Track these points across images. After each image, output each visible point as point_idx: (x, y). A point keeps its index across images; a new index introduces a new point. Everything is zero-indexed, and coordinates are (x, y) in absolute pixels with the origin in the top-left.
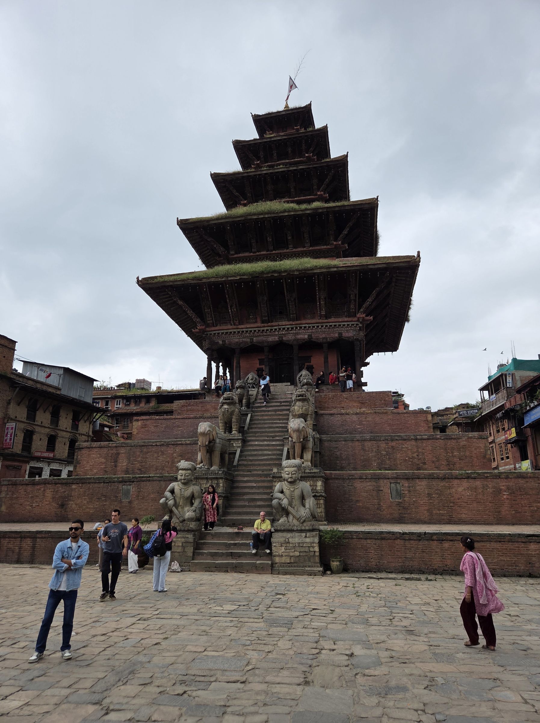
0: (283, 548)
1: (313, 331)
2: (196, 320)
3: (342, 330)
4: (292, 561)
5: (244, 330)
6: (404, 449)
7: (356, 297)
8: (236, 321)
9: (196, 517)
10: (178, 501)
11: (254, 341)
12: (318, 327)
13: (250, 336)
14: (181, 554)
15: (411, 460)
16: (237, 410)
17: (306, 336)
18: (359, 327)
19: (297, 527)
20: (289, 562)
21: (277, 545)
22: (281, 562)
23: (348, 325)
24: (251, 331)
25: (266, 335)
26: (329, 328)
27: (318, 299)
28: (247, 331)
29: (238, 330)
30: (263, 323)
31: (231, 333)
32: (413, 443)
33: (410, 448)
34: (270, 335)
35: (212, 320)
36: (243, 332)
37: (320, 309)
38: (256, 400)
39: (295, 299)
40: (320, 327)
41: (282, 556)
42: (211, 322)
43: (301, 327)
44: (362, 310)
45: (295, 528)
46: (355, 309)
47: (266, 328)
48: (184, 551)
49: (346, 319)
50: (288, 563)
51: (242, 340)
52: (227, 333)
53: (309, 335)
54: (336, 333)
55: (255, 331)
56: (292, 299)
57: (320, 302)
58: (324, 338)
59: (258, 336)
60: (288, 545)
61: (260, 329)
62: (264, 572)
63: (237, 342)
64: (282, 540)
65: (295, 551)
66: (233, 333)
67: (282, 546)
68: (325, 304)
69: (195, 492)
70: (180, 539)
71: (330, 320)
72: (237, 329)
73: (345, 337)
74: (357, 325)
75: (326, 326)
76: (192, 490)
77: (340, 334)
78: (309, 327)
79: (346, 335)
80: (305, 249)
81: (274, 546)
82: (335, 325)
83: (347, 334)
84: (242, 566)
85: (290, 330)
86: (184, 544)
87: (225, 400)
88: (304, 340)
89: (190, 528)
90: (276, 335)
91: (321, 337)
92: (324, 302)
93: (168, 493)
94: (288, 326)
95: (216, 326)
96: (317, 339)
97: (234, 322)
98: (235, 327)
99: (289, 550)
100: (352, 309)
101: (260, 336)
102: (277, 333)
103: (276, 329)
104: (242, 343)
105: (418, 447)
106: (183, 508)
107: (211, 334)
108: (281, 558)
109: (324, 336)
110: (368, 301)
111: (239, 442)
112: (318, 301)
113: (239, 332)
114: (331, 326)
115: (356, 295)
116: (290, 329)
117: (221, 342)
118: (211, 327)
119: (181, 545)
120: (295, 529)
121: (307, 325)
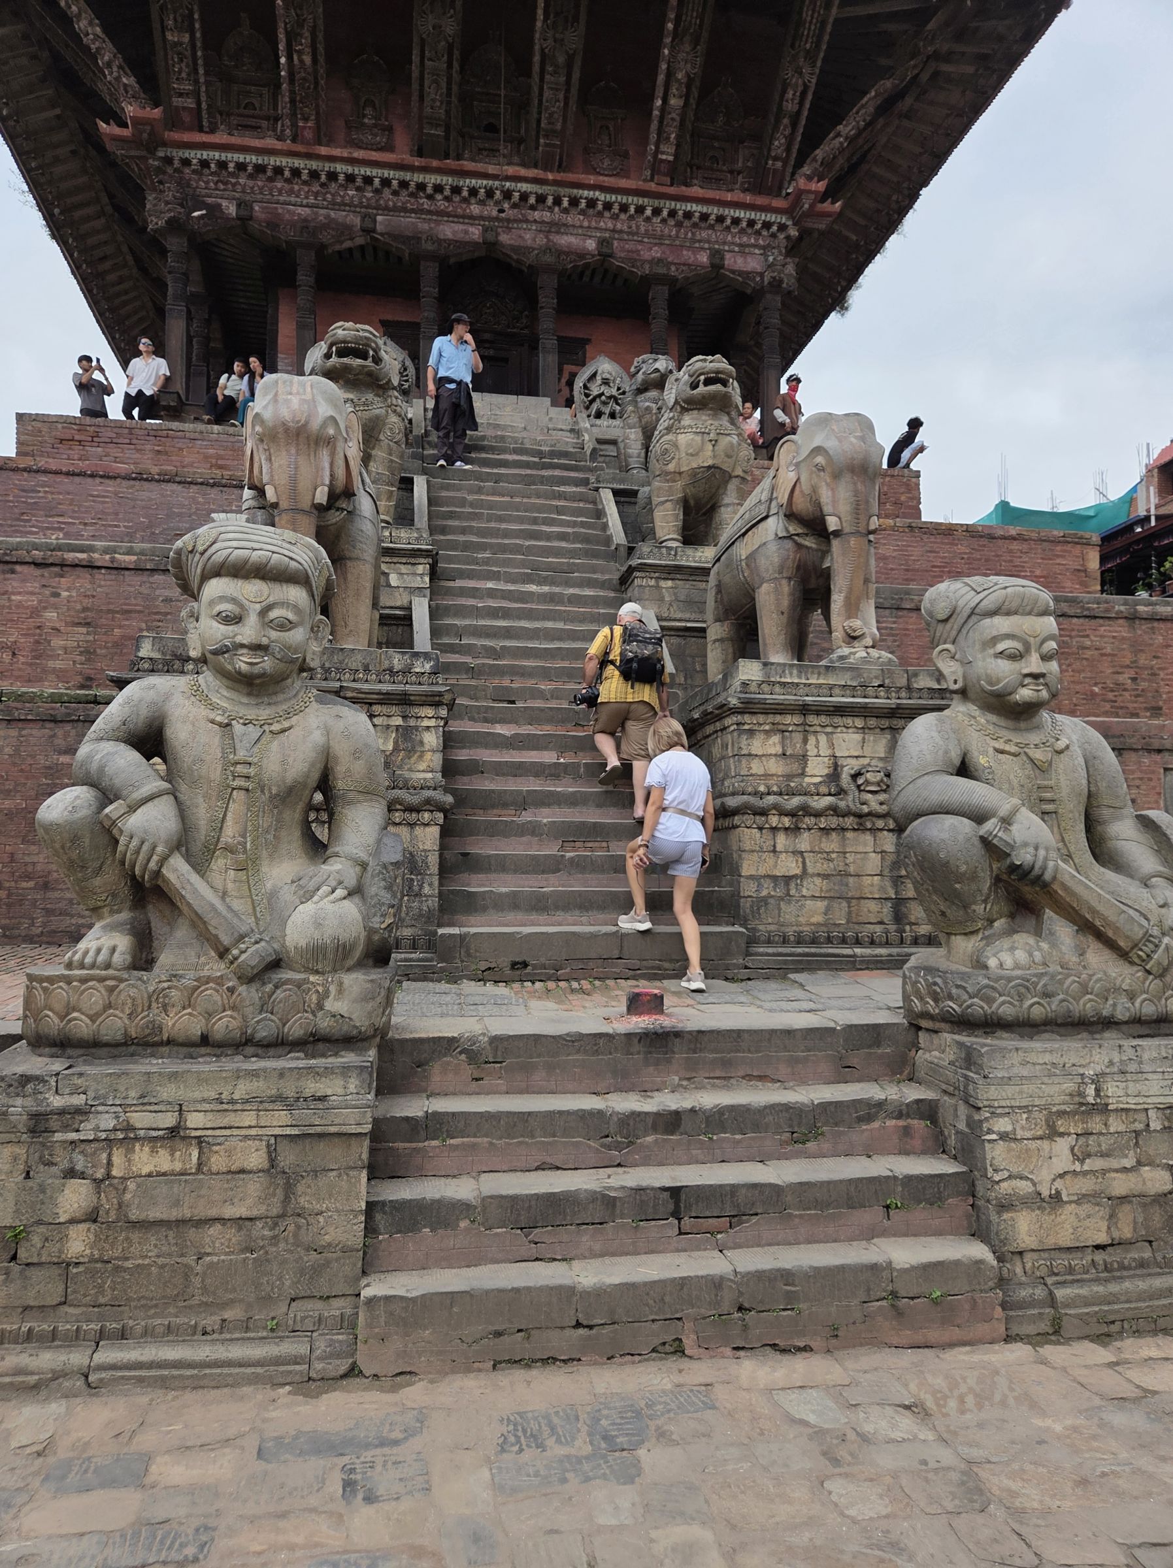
0: (1062, 1146)
1: (619, 226)
2: (118, 79)
3: (724, 243)
4: (1127, 1233)
5: (339, 167)
6: (1088, 654)
7: (801, 104)
8: (306, 119)
9: (371, 931)
10: (202, 813)
11: (379, 228)
12: (640, 210)
13: (361, 205)
14: (261, 1231)
15: (1111, 695)
16: (393, 419)
17: (591, 245)
18: (788, 238)
19: (1132, 997)
20: (1102, 1238)
21: (1020, 1125)
22: (1051, 1242)
23: (751, 223)
24: (368, 180)
25: (429, 212)
26: (679, 225)
27: (661, 78)
28: (350, 178)
29: (314, 165)
30: (420, 153)
31: (278, 171)
32: (1121, 629)
33: (1108, 650)
34: (448, 215)
35: (196, 94)
36: (333, 176)
37: (660, 132)
39: (569, 66)
40: (648, 212)
41: (1056, 1197)
43: (574, 202)
44: (806, 170)
45: (1122, 1009)
46: (785, 162)
47: (432, 179)
48: (289, 1211)
49: (748, 198)
50: (1098, 1247)
51: (327, 216)
52: (260, 169)
53: (602, 242)
54: (703, 249)
55: (386, 182)
56: (561, 59)
57: (665, 100)
58: (655, 264)
59: (395, 209)
60: (1096, 1124)
61: (408, 176)
62: (956, 1333)
63: (305, 220)
64: (1057, 1092)
65: (1139, 1163)
66: (287, 173)
67: (1053, 1134)
68: (685, 109)
69: (341, 749)
70: (248, 1119)
71: (683, 190)
72: (309, 156)
73: (733, 272)
74: (782, 227)
75: (673, 213)
76: (318, 737)
77: (717, 256)
78: (608, 206)
79: (736, 262)
81: (1004, 1136)
82: (704, 217)
83: (740, 260)
84: (790, 1297)
85: (533, 208)
86: (288, 1157)
87: (341, 354)
88: (582, 255)
89: (324, 1024)
90: (472, 217)
91: (646, 255)
92: (681, 102)
93: (108, 747)
94: (525, 187)
95: (212, 131)
96: (633, 262)
97: (294, 125)
98: (299, 148)
99: (1104, 1155)
100: (776, 159)
101: (404, 209)
102: (475, 209)
103: (473, 192)
104: (324, 227)
105: (1137, 648)
106: (247, 867)
107: (186, 162)
108: (1047, 1219)
109: (656, 253)
110: (838, 135)
111: (420, 569)
112: (660, 91)
113: (314, 175)
114: (688, 215)
115: (804, 93)
116: (532, 200)
117: (231, 209)
118: (190, 129)
119: (256, 1158)
120: (1121, 1014)
121: (601, 196)
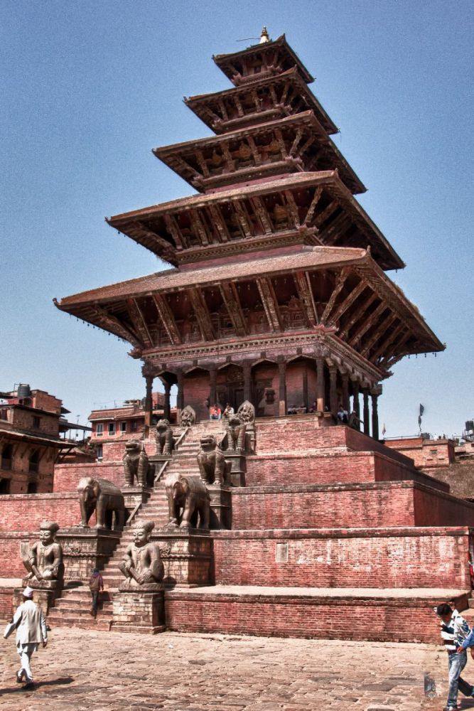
1: (266, 348)
3: (301, 345)
4: (129, 620)
5: (186, 350)
7: (311, 303)
8: (176, 339)
9: (53, 575)
11: (199, 363)
12: (271, 342)
13: (193, 358)
17: (259, 355)
18: (321, 340)
20: (126, 620)
21: (117, 604)
22: (119, 620)
23: (308, 338)
24: (194, 351)
25: (212, 356)
26: (285, 343)
27: (265, 308)
28: (189, 352)
29: (179, 351)
30: (207, 341)
31: (171, 354)
32: (330, 495)
33: (326, 501)
34: (217, 355)
35: (149, 340)
36: (184, 352)
37: (271, 320)
38: (181, 442)
39: (239, 310)
40: (274, 342)
41: (121, 614)
42: (148, 342)
43: (251, 344)
44: (322, 318)
46: (314, 318)
47: (210, 348)
50: (125, 622)
51: (185, 363)
52: (166, 355)
53: (262, 354)
54: (294, 349)
55: (198, 351)
56: (235, 310)
57: (269, 312)
58: (279, 357)
59: (202, 357)
61: (204, 348)
63: (179, 366)
65: (132, 611)
66: (173, 354)
68: (276, 312)
69: (54, 551)
71: (285, 333)
72: (178, 349)
73: (305, 354)
74: (318, 337)
75: (282, 341)
76: (51, 550)
77: (299, 350)
78: (261, 343)
79: (305, 351)
80: (265, 237)
81: (114, 605)
82: (292, 340)
83: (307, 350)
87: (128, 447)
88: (256, 360)
90: (223, 355)
91: (276, 355)
92: (274, 312)
93: (31, 551)
94: (236, 344)
95: (155, 346)
96: (272, 358)
97: (174, 342)
98: (176, 347)
99: (127, 609)
100: (310, 318)
101: (205, 357)
102: (224, 352)
103: (222, 348)
104: (184, 367)
105: (335, 500)
106: (43, 567)
107: (149, 357)
108: (119, 617)
109: (280, 353)
110: (328, 308)
111: (140, 496)
112: (266, 310)
113: (180, 353)
114: (287, 340)
115: (311, 301)
116: (239, 347)
117: (161, 367)
118: (149, 348)
120: (134, 590)
121: (258, 341)
